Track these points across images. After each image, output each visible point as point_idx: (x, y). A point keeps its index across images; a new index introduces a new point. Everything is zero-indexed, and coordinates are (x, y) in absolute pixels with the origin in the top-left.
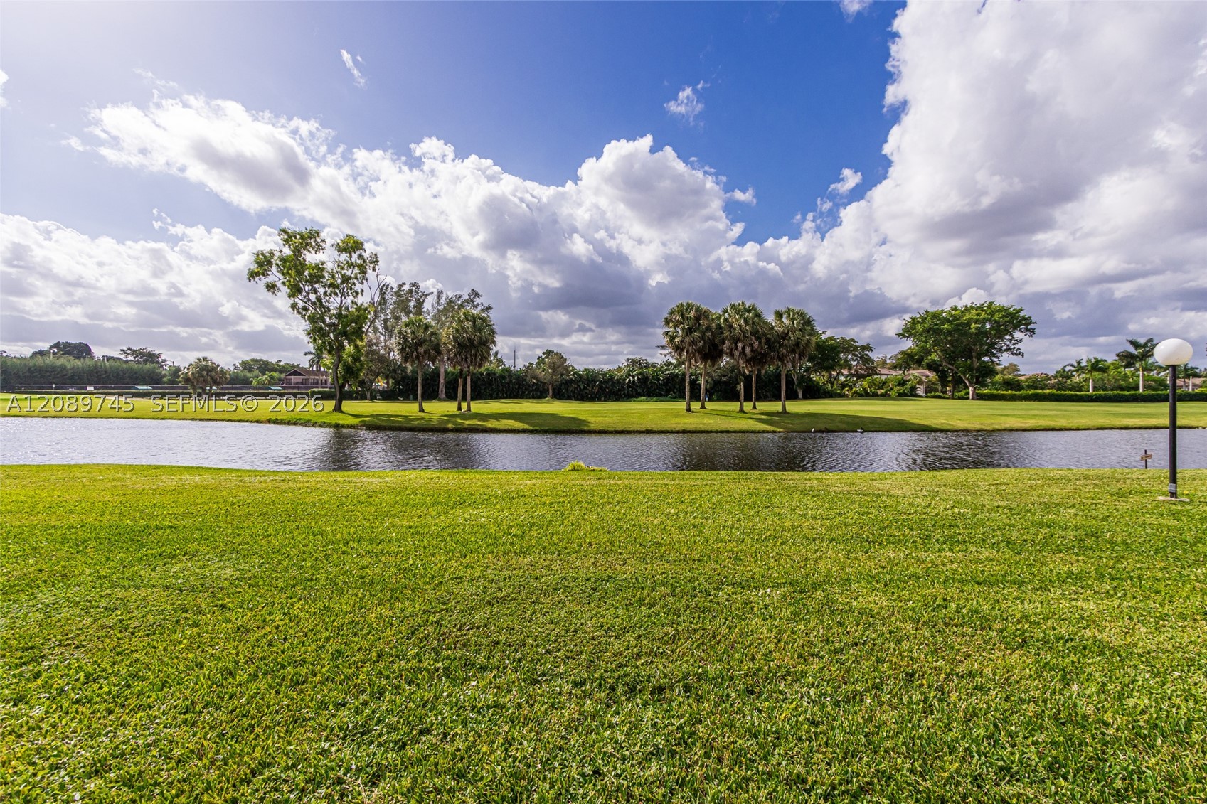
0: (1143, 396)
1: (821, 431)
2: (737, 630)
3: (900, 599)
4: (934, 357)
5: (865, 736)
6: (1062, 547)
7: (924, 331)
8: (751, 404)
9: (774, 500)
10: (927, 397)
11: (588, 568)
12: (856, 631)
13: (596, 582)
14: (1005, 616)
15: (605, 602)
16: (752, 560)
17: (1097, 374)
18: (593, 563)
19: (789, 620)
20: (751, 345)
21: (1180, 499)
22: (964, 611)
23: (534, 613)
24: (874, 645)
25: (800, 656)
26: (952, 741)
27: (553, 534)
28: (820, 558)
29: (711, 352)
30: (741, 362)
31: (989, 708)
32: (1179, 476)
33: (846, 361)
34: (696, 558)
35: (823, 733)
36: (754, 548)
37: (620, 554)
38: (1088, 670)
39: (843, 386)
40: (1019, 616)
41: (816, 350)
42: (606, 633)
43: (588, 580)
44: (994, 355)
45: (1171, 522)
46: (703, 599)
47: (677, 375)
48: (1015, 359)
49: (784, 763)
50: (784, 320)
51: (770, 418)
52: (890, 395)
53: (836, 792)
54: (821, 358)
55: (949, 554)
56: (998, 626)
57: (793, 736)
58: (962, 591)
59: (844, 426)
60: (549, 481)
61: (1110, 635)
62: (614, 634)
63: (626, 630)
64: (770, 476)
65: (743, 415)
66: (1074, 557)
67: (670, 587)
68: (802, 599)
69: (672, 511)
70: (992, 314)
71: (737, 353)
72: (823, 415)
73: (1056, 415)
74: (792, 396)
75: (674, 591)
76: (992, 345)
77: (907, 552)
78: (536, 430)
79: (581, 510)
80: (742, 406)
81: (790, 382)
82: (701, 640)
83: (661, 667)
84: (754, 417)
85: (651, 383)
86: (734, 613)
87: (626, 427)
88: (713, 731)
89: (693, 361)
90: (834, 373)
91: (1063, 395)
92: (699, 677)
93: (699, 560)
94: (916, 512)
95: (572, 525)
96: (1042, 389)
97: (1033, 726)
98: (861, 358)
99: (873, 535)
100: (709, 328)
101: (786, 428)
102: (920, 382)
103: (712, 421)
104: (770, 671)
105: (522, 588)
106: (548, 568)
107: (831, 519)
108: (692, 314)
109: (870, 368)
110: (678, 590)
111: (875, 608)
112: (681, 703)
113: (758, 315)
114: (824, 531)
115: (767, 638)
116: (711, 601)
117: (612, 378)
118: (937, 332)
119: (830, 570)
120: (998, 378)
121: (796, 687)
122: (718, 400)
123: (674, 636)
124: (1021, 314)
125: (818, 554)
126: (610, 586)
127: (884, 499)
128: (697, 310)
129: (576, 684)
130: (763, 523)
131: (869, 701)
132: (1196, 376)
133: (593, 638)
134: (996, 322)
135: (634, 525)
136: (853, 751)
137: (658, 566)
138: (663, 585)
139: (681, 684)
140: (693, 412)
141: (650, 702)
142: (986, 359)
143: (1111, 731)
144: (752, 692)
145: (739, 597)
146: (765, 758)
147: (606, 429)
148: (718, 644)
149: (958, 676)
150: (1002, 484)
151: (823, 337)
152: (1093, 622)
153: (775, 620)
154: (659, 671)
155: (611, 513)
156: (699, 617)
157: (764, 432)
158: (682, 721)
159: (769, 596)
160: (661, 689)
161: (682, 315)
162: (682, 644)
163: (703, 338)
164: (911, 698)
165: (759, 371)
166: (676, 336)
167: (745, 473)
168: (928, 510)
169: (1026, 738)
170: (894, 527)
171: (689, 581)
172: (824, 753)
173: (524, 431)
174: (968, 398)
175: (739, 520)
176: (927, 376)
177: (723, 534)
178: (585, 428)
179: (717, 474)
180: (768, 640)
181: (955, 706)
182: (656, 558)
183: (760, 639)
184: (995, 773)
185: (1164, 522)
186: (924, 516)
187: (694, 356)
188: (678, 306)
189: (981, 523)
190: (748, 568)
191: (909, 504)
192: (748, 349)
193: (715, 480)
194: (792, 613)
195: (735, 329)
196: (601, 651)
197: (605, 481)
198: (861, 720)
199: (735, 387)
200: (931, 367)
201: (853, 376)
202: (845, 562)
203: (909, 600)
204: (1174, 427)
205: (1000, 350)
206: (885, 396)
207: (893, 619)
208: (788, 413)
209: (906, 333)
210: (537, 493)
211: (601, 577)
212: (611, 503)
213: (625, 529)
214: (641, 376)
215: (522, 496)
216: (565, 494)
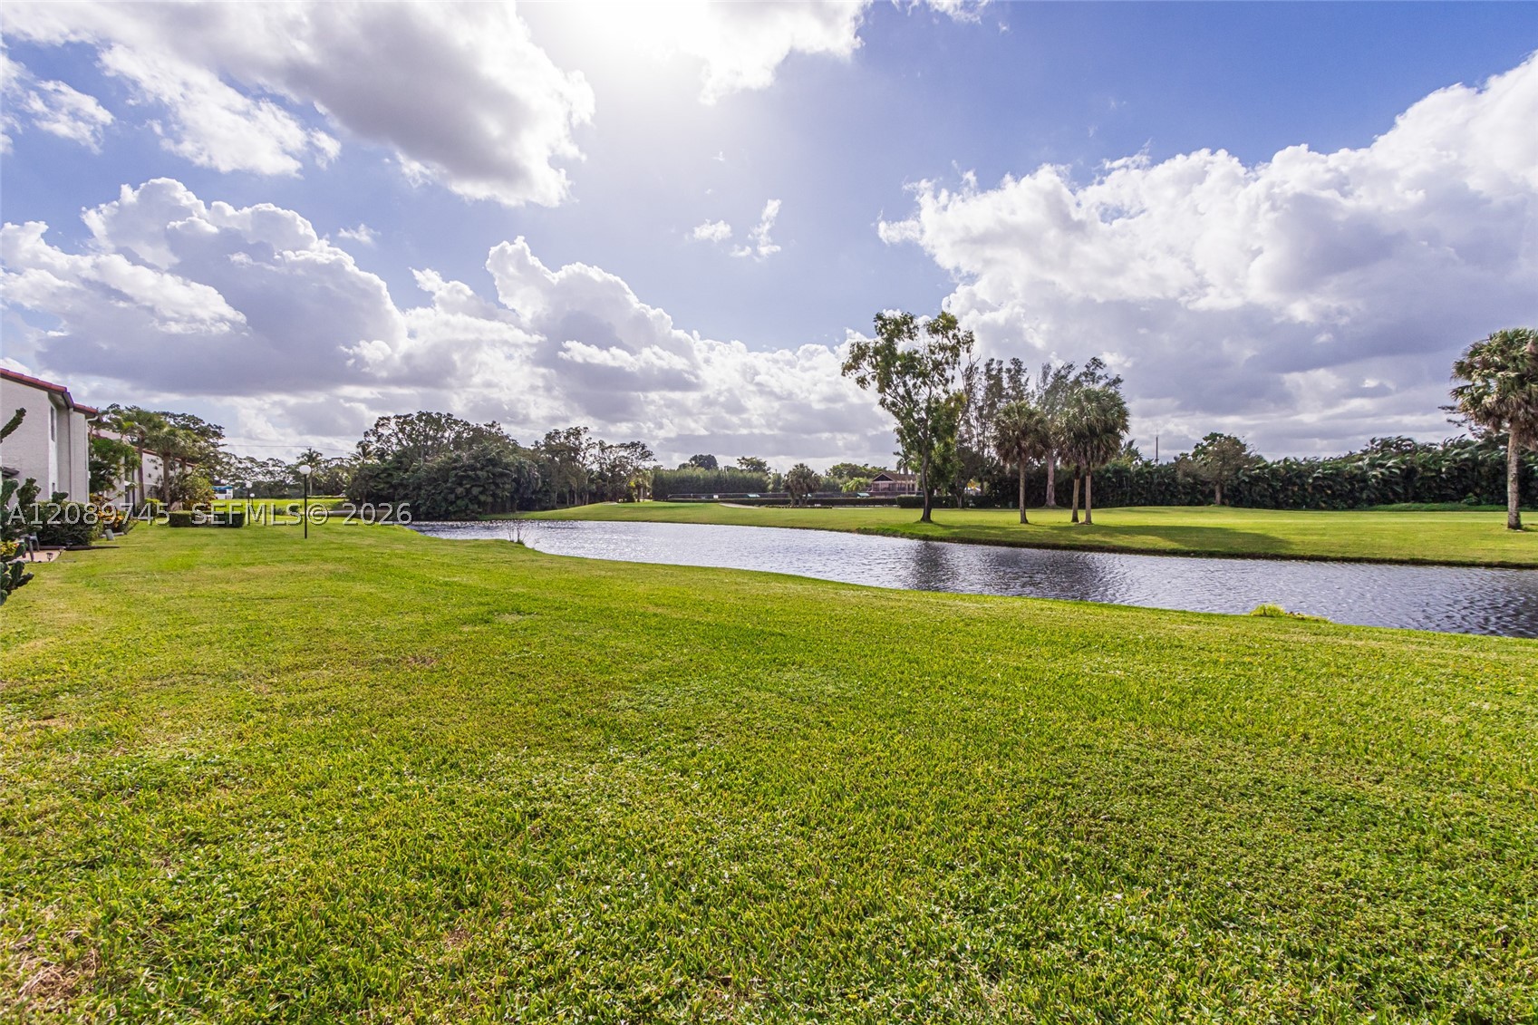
11: (1303, 774)
13: (1320, 799)
15: (1343, 837)
18: (1314, 769)
23: (1209, 822)
27: (1234, 710)
37: (1369, 762)
42: (1347, 887)
43: (1304, 793)
47: (1486, 463)
62: (1364, 893)
63: (1388, 893)
67: (1490, 842)
79: (1284, 680)
87: (1367, 553)
95: (1269, 701)
105: (1186, 781)
106: (1229, 759)
117: (1340, 472)
126: (1350, 812)
129: (1292, 953)
133: (1321, 889)
135: (1396, 719)
137: (1457, 799)
138: (1473, 836)
140: (1527, 530)
147: (1325, 554)
154: (1473, 986)
155: (1346, 693)
161: (1503, 354)
166: (1486, 394)
178: (1283, 551)
182: (1451, 785)
188: (1491, 338)
196: (1338, 914)
197: (1328, 639)
210: (1201, 645)
211: (1330, 794)
212: (1344, 676)
213: (1376, 723)
214: (1404, 467)
215: (1177, 647)
216: (1252, 651)
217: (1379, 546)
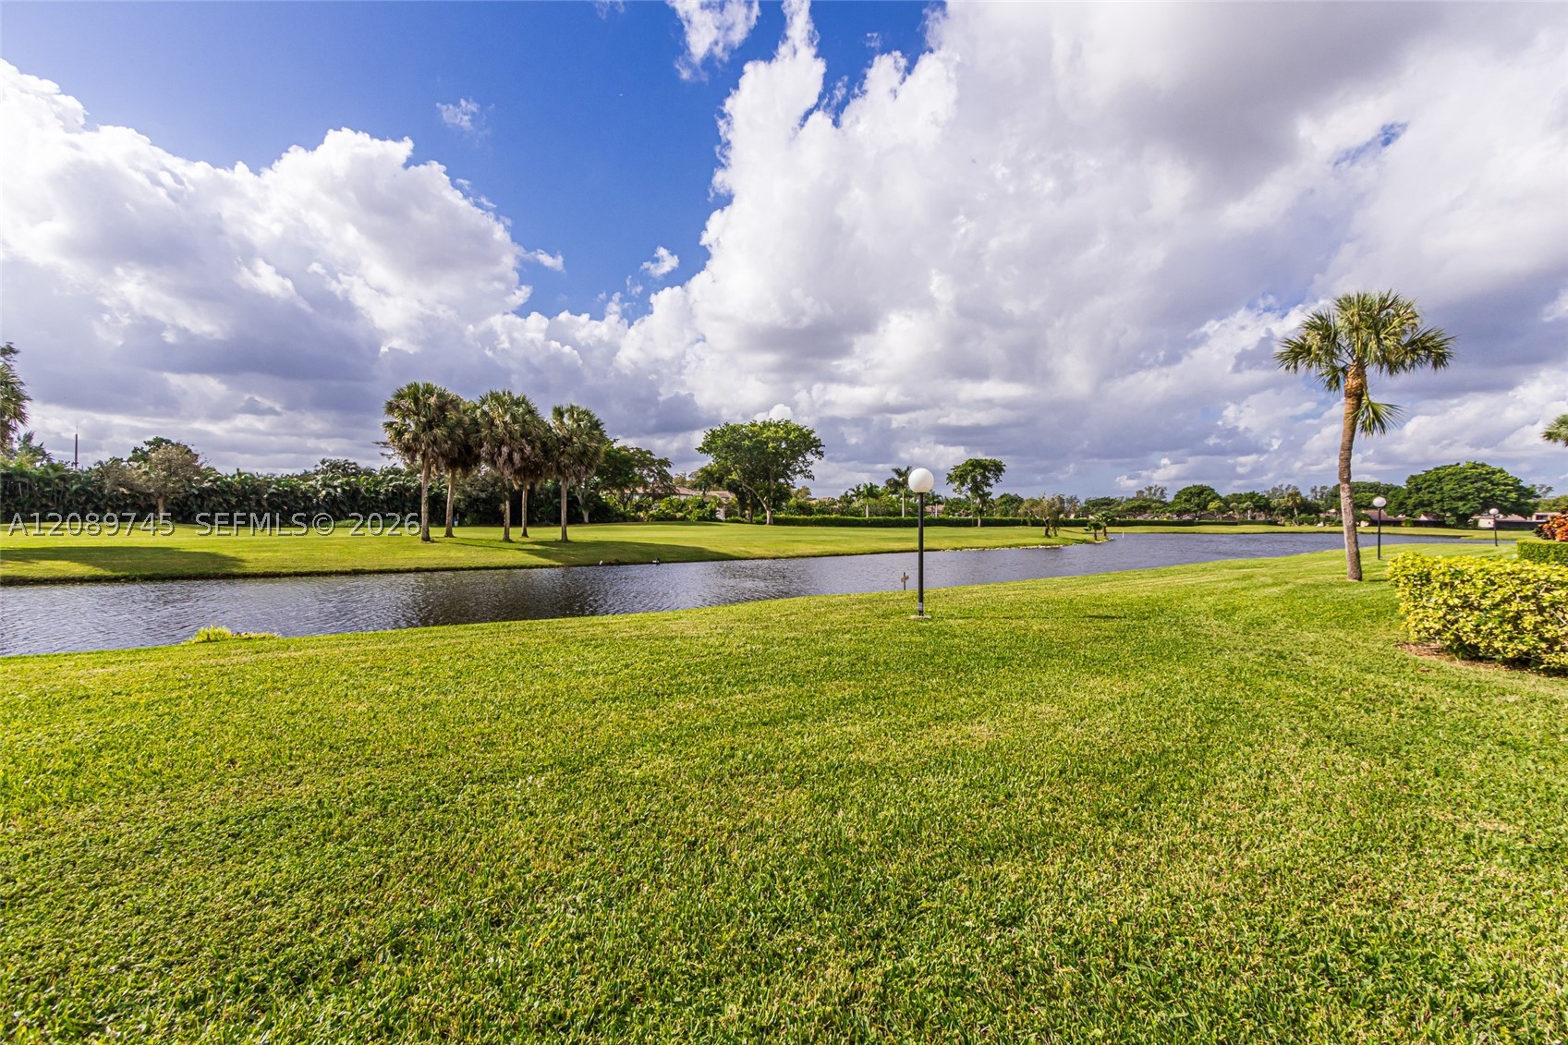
0: (905, 521)
1: (611, 564)
2: (482, 842)
3: (687, 757)
4: (734, 476)
5: (639, 933)
6: (838, 674)
7: (723, 446)
8: (521, 530)
9: (545, 657)
10: (726, 521)
11: (224, 803)
12: (637, 806)
13: (238, 822)
14: (786, 754)
15: (257, 852)
16: (510, 742)
17: (872, 500)
18: (236, 793)
19: (555, 812)
20: (521, 450)
21: (925, 616)
22: (750, 757)
23: (96, 905)
24: (656, 818)
25: (568, 856)
26: (731, 905)
27: (150, 756)
28: (600, 723)
29: (463, 457)
30: (507, 472)
31: (767, 858)
32: (925, 595)
33: (641, 477)
34: (426, 752)
35: (590, 946)
36: (513, 725)
37: (292, 768)
38: (851, 793)
39: (639, 508)
40: (799, 751)
41: (607, 462)
42: (255, 902)
43: (222, 822)
44: (789, 477)
45: (918, 639)
46: (433, 810)
47: (408, 489)
48: (806, 482)
49: (536, 1004)
50: (565, 420)
51: (546, 548)
52: (688, 520)
53: (601, 1016)
54: (612, 473)
55: (740, 696)
56: (779, 766)
57: (550, 964)
58: (749, 736)
59: (637, 557)
60: (148, 667)
61: (870, 756)
62: (270, 900)
63: (293, 888)
64: (542, 625)
65: (507, 545)
66: (847, 683)
67: (379, 803)
68: (575, 780)
69: (391, 689)
70: (788, 433)
71: (501, 461)
72: (613, 543)
73: (840, 541)
74: (575, 519)
75: (386, 808)
76: (787, 466)
77: (698, 701)
78: (125, 577)
79: (215, 708)
80: (507, 533)
81: (573, 502)
82: (426, 871)
83: (355, 929)
84: (525, 547)
85: (364, 498)
86: (479, 820)
87: (317, 567)
88: (435, 996)
89: (433, 469)
90: (627, 491)
91: (846, 520)
92: (418, 926)
93: (429, 756)
94: (709, 654)
95: (196, 734)
96: (829, 513)
97: (804, 865)
98: (658, 474)
99: (663, 686)
100: (460, 423)
101: (567, 561)
102: (720, 505)
103: (462, 554)
104: (525, 887)
105: (69, 866)
106: (137, 817)
107: (616, 674)
108: (432, 400)
109: (669, 487)
110: (391, 806)
111: (659, 772)
112: (385, 973)
113: (531, 412)
114: (606, 689)
115: (523, 843)
116: (445, 811)
117: (294, 490)
118: (737, 449)
119: (610, 737)
120: (792, 502)
121: (559, 897)
122: (475, 523)
123: (381, 876)
124: (812, 436)
125: (597, 720)
126: (268, 824)
127: (677, 641)
128: (441, 396)
129: (184, 1006)
130: (529, 690)
131: (646, 889)
132: (939, 503)
133: (227, 918)
134: (792, 441)
135: (321, 719)
136: (624, 957)
137: (360, 776)
138: (368, 803)
139: (388, 945)
140: (433, 542)
141: (332, 989)
142: (782, 481)
143: (866, 849)
144: (498, 923)
145: (487, 795)
146: (511, 1008)
147: (278, 571)
148: (451, 870)
149: (740, 832)
150: (791, 614)
151: (616, 446)
152: (858, 745)
153: (537, 816)
154: (351, 935)
155: (276, 707)
156: (425, 837)
157: (537, 567)
158: (386, 999)
159: (530, 785)
160: (353, 962)
161: (416, 401)
162: (394, 884)
163: (450, 436)
164: (691, 870)
165: (532, 485)
166: (406, 430)
167: (508, 623)
168: (721, 650)
169: (798, 879)
170: (685, 674)
171: (412, 789)
172: (589, 972)
173: (96, 580)
174: (765, 523)
175: (494, 689)
176: (727, 498)
177: (469, 712)
178: (235, 570)
179: (466, 629)
180: (526, 846)
181: (736, 865)
182: (358, 764)
183: (514, 847)
184: (769, 927)
185: (913, 639)
186: (718, 657)
187: (436, 461)
188: (409, 387)
189: (770, 659)
190: (504, 754)
191: (703, 645)
192: (516, 456)
193: (462, 637)
194: (559, 802)
195: (497, 427)
196: (241, 935)
197: (270, 655)
198: (635, 915)
199: (498, 506)
200: (732, 487)
201: (649, 495)
202: (629, 724)
203: (696, 757)
204: (921, 550)
205: (794, 472)
206: (684, 520)
207: (679, 783)
208: (570, 542)
209: (707, 448)
210: (117, 690)
211: (250, 813)
212: (279, 689)
213: (302, 727)
214: (347, 488)
215: (81, 698)
216: (183, 684)
217: (328, 560)
